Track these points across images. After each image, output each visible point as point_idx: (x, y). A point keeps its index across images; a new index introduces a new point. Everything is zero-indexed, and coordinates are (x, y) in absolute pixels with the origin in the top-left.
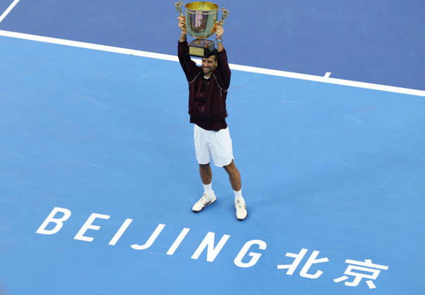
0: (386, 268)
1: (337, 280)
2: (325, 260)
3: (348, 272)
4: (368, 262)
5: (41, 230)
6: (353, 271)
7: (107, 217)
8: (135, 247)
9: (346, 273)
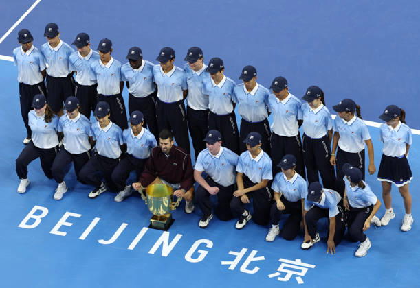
0: (313, 266)
1: (271, 276)
2: (262, 258)
3: (281, 269)
4: (298, 261)
5: (23, 225)
6: (285, 268)
7: (79, 216)
8: (102, 242)
9: (278, 270)
